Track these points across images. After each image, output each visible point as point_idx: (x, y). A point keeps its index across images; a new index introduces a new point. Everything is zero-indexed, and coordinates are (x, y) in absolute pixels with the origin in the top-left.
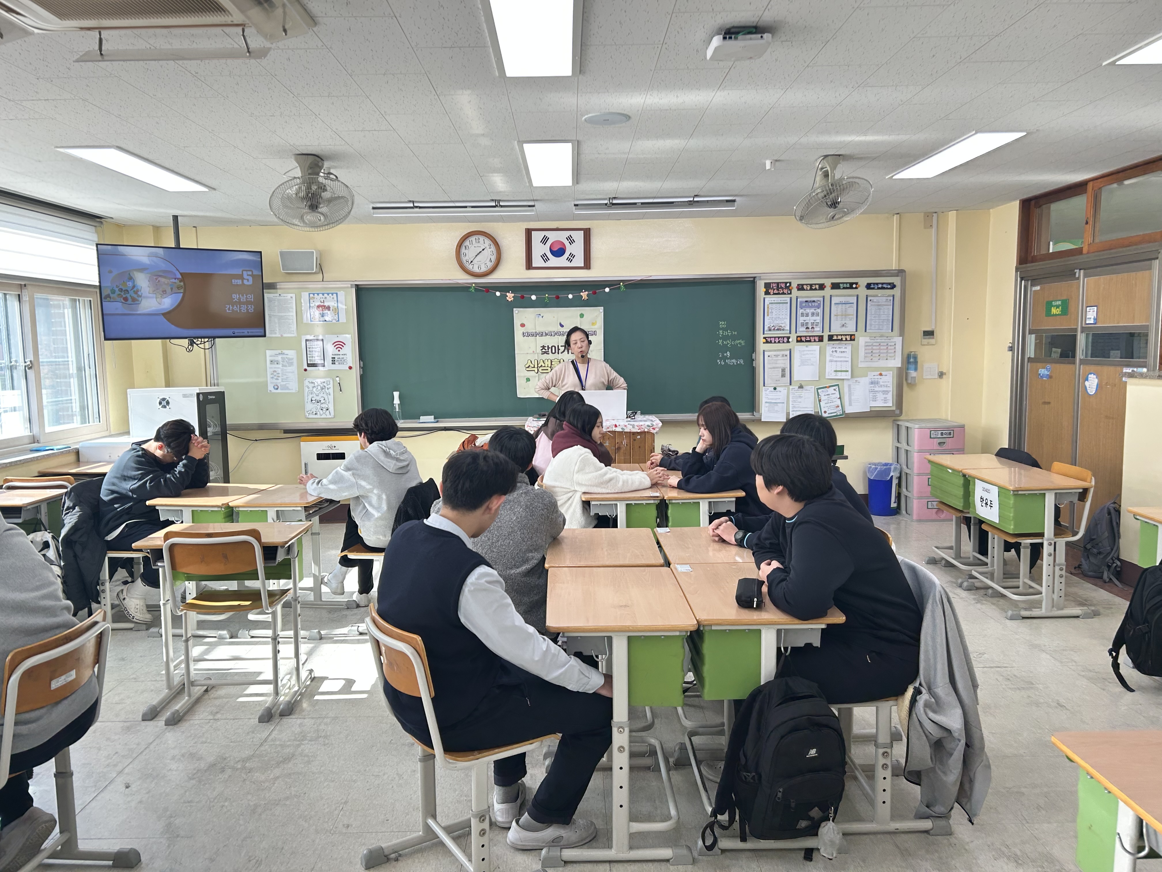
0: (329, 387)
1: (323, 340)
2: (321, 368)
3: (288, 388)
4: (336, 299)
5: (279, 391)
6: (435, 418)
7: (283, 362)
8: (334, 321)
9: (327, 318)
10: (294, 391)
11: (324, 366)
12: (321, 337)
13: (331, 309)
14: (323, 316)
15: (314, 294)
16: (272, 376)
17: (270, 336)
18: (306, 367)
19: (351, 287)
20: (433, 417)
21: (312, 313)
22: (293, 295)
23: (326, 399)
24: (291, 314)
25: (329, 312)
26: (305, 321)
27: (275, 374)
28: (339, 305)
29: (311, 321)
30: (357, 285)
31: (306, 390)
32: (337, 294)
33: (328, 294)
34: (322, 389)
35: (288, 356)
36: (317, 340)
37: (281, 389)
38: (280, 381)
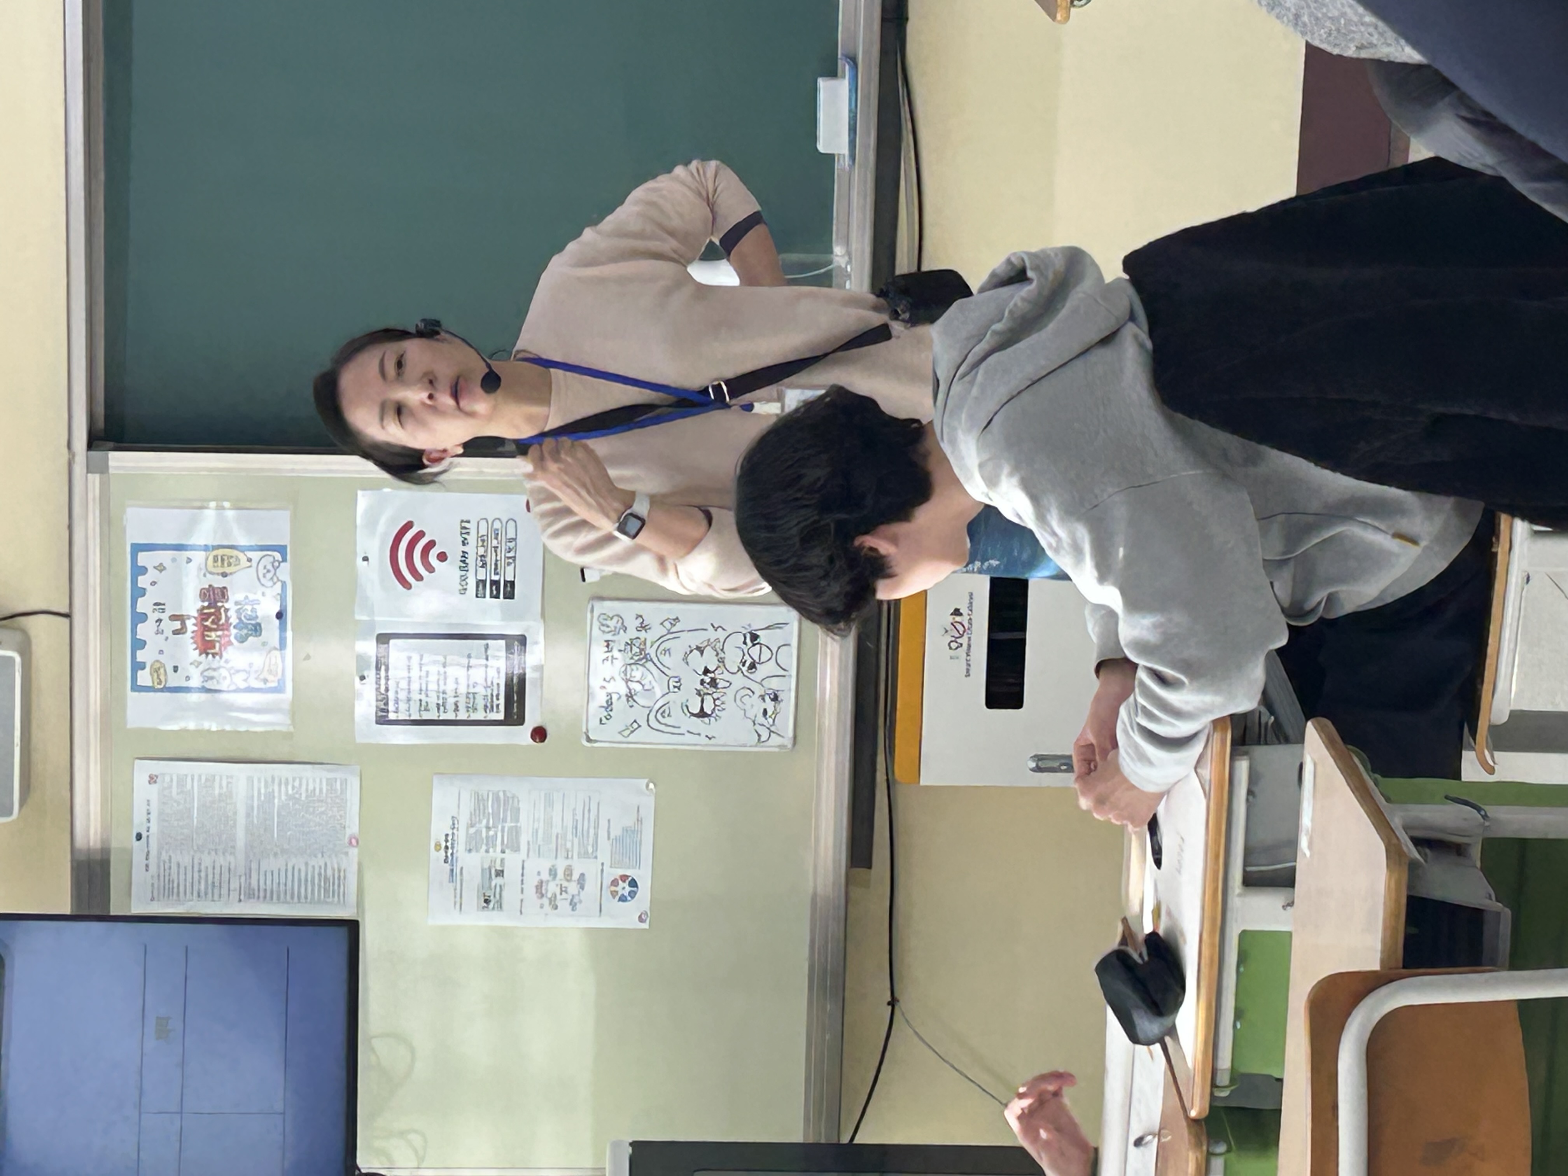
0: (632, 624)
1: (383, 639)
2: (534, 656)
3: (632, 833)
4: (164, 557)
5: (644, 876)
6: (833, 73)
7: (490, 842)
8: (285, 572)
9: (268, 608)
10: (648, 803)
11: (522, 640)
12: (369, 648)
13: (218, 582)
14: (257, 629)
15: (138, 666)
16: (563, 904)
17: (352, 898)
18: (522, 735)
19: (103, 469)
20: (822, 83)
21: (239, 681)
22: (143, 770)
23: (698, 639)
24: (241, 790)
25: (235, 596)
26: (278, 721)
27: (552, 888)
28: (200, 538)
29: (279, 689)
30: (95, 441)
31: (643, 735)
32: (137, 548)
33: (138, 592)
34: (643, 658)
35: (464, 820)
36: (380, 664)
37: (638, 864)
38: (590, 869)
